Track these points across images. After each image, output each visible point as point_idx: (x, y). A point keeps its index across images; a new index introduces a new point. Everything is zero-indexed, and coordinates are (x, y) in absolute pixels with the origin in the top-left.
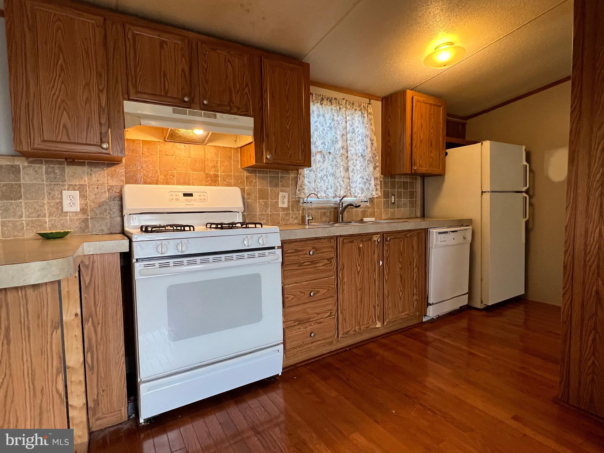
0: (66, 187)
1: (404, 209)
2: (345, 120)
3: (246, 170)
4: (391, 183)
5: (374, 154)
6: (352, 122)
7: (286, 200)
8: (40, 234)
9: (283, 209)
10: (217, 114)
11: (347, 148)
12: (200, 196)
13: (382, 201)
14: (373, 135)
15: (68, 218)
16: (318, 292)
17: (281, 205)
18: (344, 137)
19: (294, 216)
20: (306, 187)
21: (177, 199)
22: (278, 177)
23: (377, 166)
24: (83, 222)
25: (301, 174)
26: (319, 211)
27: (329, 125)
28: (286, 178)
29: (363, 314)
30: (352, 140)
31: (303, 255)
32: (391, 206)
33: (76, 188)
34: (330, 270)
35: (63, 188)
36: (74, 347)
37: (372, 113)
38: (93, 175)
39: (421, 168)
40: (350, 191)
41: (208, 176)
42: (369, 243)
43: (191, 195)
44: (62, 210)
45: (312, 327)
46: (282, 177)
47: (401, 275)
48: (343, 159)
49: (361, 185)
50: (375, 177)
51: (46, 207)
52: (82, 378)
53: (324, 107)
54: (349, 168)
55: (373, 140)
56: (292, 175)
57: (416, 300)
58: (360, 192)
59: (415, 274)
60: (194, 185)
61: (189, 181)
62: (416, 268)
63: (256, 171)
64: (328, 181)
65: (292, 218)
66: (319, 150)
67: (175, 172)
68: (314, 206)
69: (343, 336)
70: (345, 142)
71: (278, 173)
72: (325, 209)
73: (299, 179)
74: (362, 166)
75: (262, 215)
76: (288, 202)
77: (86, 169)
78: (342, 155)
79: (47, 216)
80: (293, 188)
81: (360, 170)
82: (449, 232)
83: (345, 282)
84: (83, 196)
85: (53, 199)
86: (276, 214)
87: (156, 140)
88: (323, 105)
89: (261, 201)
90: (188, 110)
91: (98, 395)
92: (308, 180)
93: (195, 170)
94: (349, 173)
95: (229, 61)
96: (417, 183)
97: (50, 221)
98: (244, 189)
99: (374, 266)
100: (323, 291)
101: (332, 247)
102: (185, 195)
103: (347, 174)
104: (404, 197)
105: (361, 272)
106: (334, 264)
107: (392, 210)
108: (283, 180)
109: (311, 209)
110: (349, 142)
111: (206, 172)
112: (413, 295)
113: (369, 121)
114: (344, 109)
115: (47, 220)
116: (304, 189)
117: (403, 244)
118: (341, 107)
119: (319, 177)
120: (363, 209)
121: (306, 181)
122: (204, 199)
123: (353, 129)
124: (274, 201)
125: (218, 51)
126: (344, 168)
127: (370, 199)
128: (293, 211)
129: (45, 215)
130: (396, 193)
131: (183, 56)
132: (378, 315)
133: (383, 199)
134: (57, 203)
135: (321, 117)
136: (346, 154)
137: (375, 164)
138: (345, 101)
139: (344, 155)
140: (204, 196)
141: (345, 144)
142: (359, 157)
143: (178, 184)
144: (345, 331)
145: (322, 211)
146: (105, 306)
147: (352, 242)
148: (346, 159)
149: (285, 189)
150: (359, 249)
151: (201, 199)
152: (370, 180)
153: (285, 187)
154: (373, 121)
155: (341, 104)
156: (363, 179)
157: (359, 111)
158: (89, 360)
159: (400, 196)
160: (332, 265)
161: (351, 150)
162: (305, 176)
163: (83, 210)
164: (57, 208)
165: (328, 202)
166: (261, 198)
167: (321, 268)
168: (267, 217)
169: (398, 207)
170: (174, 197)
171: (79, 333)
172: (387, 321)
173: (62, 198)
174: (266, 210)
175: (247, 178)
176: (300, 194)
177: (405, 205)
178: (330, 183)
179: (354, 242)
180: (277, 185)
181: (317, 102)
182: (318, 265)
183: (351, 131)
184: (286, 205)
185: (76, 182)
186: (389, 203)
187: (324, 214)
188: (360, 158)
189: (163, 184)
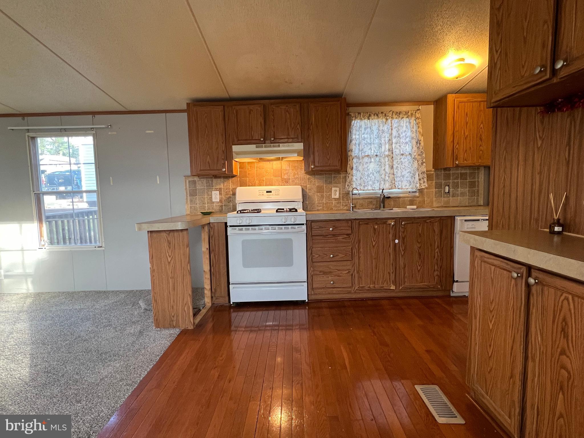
0: (214, 189)
1: (461, 198)
2: (391, 128)
3: (308, 174)
4: (444, 175)
5: (421, 152)
6: (398, 129)
7: (338, 193)
8: (201, 212)
9: (335, 199)
10: (280, 144)
11: (392, 150)
12: (276, 192)
13: (433, 191)
14: (420, 136)
15: (214, 205)
16: (337, 255)
17: (333, 196)
18: (391, 142)
19: (344, 204)
20: (354, 183)
21: (263, 195)
22: (332, 177)
23: (424, 162)
24: (220, 207)
25: (349, 174)
26: (366, 200)
27: (376, 134)
28: (338, 178)
29: (378, 277)
30: (397, 143)
31: (325, 230)
32: (444, 196)
33: (218, 190)
34: (349, 242)
35: (212, 190)
36: (207, 263)
37: (420, 118)
38: (225, 183)
39: (465, 162)
40: (394, 185)
41: (283, 180)
42: (385, 225)
43: (270, 192)
44: (212, 201)
45: (332, 278)
46: (334, 177)
47: (419, 253)
48: (389, 159)
49: (409, 179)
50: (422, 171)
51: (206, 199)
52: (209, 277)
53: (371, 121)
54: (394, 166)
55: (420, 140)
56: (342, 175)
57: (437, 275)
58: (408, 185)
59: (436, 254)
60: (275, 185)
61: (272, 183)
62: (438, 249)
63: (315, 174)
64: (375, 177)
65: (343, 205)
66: (367, 154)
67: (264, 178)
68: (361, 196)
69: (358, 289)
70: (391, 145)
71: (332, 174)
72: (371, 198)
73: (348, 178)
74: (410, 163)
75: (319, 203)
76: (340, 194)
77: (222, 180)
78: (388, 156)
79: (206, 204)
80: (343, 184)
81: (408, 166)
82: (480, 220)
83: (361, 252)
84: (220, 194)
85: (209, 195)
86: (330, 203)
87: (254, 161)
88: (371, 119)
89: (319, 194)
90: (264, 145)
91: (216, 287)
92: (356, 178)
93: (276, 177)
94: (393, 170)
95: (287, 111)
96: (480, 174)
97: (208, 206)
98: (307, 186)
99: (389, 243)
100: (341, 255)
101: (349, 226)
102: (267, 192)
103: (392, 171)
104: (460, 186)
105: (376, 246)
106: (352, 238)
107: (446, 199)
108: (335, 180)
109: (359, 199)
110: (394, 145)
111: (282, 177)
112: (434, 270)
113: (417, 125)
114: (390, 119)
115: (206, 205)
116: (352, 185)
117: (422, 229)
118: (388, 118)
119: (366, 175)
120: (411, 199)
121: (354, 178)
122: (278, 194)
123: (399, 134)
124: (328, 194)
125: (280, 107)
126: (389, 166)
127: (419, 190)
128: (343, 200)
129: (206, 203)
130: (451, 184)
131: (261, 115)
132: (392, 280)
133: (434, 190)
134: (210, 198)
135: (369, 130)
136: (391, 155)
137: (422, 161)
138: (391, 112)
139: (390, 155)
140: (278, 192)
141: (390, 147)
142: (406, 156)
143: (266, 186)
144: (360, 286)
145: (369, 200)
146: (219, 246)
147: (367, 224)
148: (392, 159)
149: (337, 185)
150: (375, 229)
151: (276, 194)
152: (415, 175)
153: (337, 184)
154: (420, 125)
155: (388, 116)
156: (411, 174)
157: (407, 118)
158: (212, 270)
159: (456, 186)
160: (350, 239)
161: (395, 152)
162: (354, 175)
163: (221, 201)
164: (210, 200)
165: (376, 193)
166: (318, 192)
167: (341, 240)
168: (323, 205)
169: (453, 196)
170: (261, 194)
171: (208, 256)
172: (403, 286)
173: (212, 195)
174: (322, 200)
175: (309, 179)
176: (349, 188)
177: (463, 194)
178: (377, 179)
179: (370, 223)
180: (331, 183)
181: (365, 119)
182: (339, 238)
183: (397, 136)
184: (337, 196)
185: (218, 187)
186: (442, 193)
187: (371, 202)
188: (408, 156)
189: (258, 186)
